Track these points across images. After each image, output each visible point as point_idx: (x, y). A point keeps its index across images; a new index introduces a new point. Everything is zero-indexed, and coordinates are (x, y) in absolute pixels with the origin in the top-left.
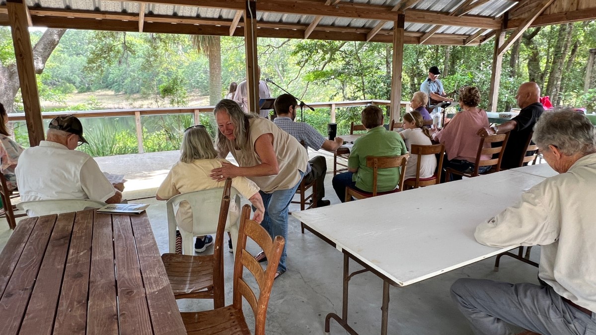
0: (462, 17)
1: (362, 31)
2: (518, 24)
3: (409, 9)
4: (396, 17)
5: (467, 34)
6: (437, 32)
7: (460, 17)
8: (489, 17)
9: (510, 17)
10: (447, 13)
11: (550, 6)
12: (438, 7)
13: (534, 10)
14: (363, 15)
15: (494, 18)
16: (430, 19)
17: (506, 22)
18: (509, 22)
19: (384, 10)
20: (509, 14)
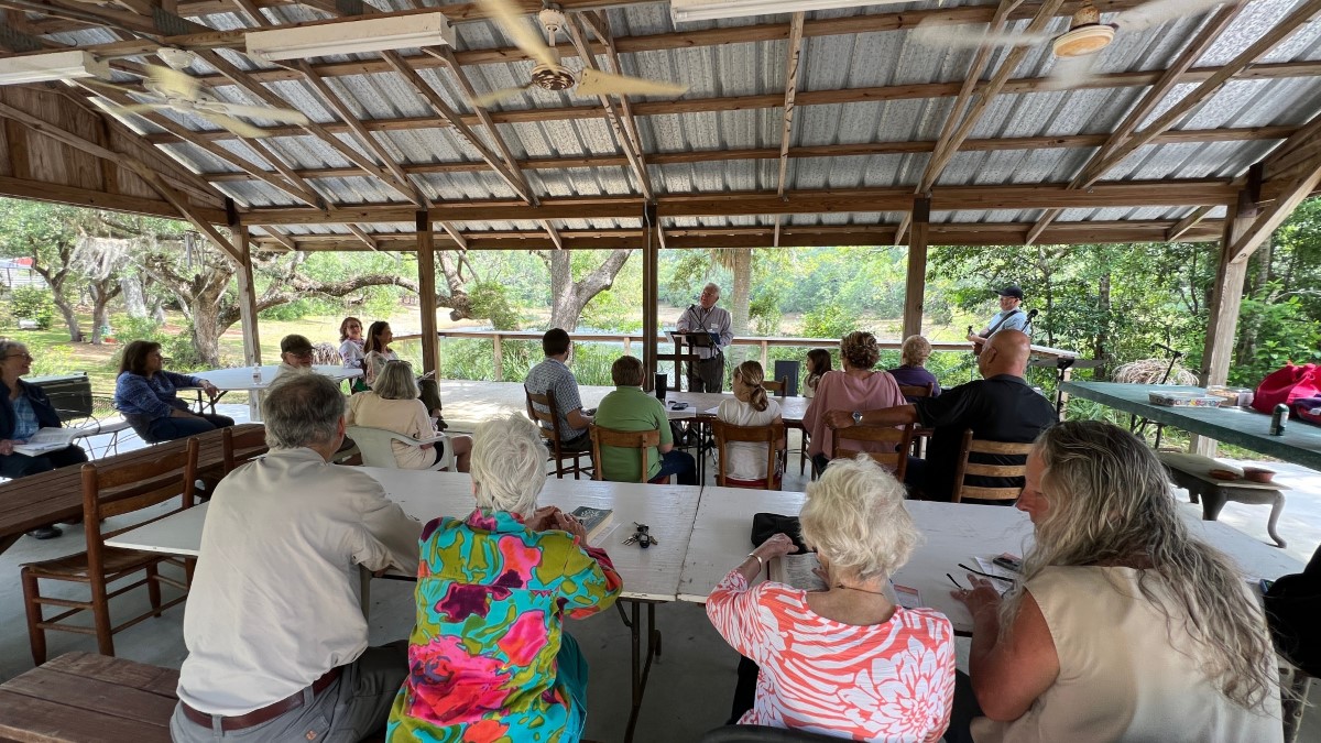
0: (1094, 188)
4: (912, 204)
5: (1169, 217)
7: (1087, 190)
8: (1211, 178)
9: (1266, 175)
10: (1063, 184)
12: (1033, 174)
15: (1229, 179)
17: (1257, 188)
18: (1263, 185)
19: (898, 193)
20: (1264, 169)
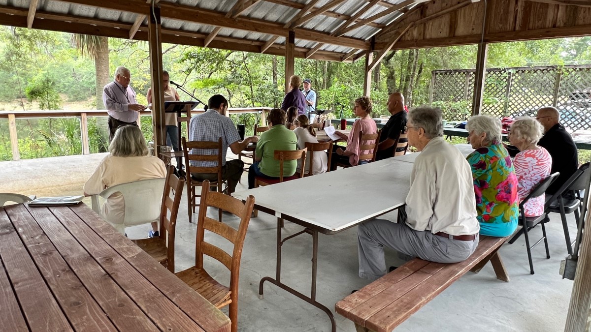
1: (257, 44)
2: (382, 47)
3: (298, 28)
4: (288, 34)
5: (343, 52)
6: (320, 49)
7: (339, 38)
8: (360, 39)
9: (375, 41)
10: (328, 33)
11: (405, 34)
12: (321, 28)
13: (393, 36)
14: (259, 29)
15: (364, 40)
16: (315, 37)
17: (374, 45)
18: (375, 44)
19: (277, 27)
20: (375, 38)
